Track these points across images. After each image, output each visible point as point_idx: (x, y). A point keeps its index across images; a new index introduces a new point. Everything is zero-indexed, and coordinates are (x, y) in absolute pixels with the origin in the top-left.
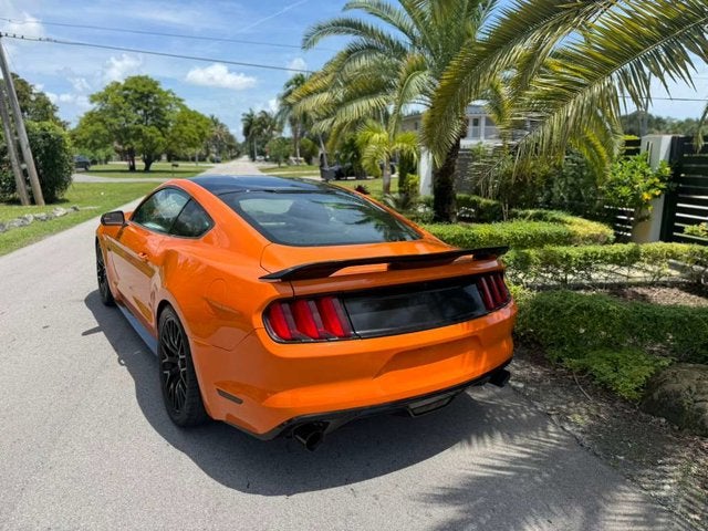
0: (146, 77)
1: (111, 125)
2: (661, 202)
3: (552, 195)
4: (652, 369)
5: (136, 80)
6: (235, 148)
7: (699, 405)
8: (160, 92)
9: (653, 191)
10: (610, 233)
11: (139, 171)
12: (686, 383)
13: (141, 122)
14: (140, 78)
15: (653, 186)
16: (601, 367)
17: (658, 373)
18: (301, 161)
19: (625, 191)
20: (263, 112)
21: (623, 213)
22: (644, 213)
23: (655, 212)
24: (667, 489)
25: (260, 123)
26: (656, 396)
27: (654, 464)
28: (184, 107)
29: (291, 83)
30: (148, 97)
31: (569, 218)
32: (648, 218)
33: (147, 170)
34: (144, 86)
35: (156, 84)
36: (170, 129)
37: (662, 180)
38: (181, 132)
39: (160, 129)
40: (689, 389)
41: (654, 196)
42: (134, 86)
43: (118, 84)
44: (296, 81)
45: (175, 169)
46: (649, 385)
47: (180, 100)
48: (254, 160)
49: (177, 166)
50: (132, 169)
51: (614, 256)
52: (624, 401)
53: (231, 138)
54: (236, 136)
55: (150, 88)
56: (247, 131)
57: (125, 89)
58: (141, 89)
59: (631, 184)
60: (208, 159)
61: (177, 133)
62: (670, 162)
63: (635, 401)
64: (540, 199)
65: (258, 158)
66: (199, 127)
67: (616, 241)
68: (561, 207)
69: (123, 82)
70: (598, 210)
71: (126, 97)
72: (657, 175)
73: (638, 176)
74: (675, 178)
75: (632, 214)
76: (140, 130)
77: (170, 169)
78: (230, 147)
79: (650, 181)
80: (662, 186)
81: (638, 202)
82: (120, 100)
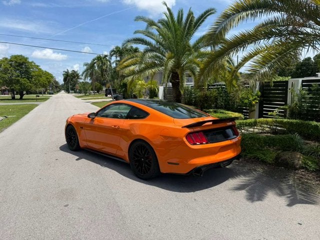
0: (21, 56)
1: (4, 78)
2: (258, 105)
3: (217, 103)
4: (276, 154)
5: (16, 57)
6: (59, 87)
7: (293, 161)
8: (28, 62)
9: (256, 101)
10: (242, 116)
11: (17, 99)
12: (287, 156)
13: (18, 76)
14: (19, 56)
15: (255, 99)
16: (260, 155)
17: (278, 155)
18: (95, 93)
19: (246, 101)
20: (73, 71)
21: (245, 109)
22: (253, 108)
23: (257, 108)
24: (291, 182)
25: (72, 76)
26: (279, 161)
27: (285, 178)
28: (40, 69)
29: (96, 59)
30: (22, 64)
31: (227, 112)
32: (254, 110)
33: (21, 99)
34: (20, 60)
35: (27, 58)
36: (33, 79)
37: (258, 97)
38: (39, 80)
39: (28, 79)
40: (289, 157)
41: (256, 103)
42: (15, 60)
43: (6, 59)
44: (98, 58)
45: (37, 97)
46: (277, 158)
47: (38, 66)
48: (69, 93)
49: (39, 96)
50: (13, 98)
51: (249, 123)
52: (270, 164)
53: (57, 83)
54: (59, 82)
55: (23, 60)
56: (65, 80)
57: (11, 61)
58: (19, 61)
59: (248, 98)
60: (46, 93)
61: (37, 81)
62: (260, 91)
63: (273, 164)
64: (213, 105)
65: (71, 91)
66: (47, 78)
67: (244, 119)
68: (221, 108)
69: (9, 58)
70: (236, 109)
71: (11, 65)
72: (256, 95)
73: (250, 96)
74: (262, 96)
75: (248, 110)
76: (19, 80)
77: (35, 98)
78: (56, 87)
79: (254, 97)
80: (258, 99)
81: (251, 105)
82: (8, 66)
